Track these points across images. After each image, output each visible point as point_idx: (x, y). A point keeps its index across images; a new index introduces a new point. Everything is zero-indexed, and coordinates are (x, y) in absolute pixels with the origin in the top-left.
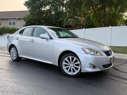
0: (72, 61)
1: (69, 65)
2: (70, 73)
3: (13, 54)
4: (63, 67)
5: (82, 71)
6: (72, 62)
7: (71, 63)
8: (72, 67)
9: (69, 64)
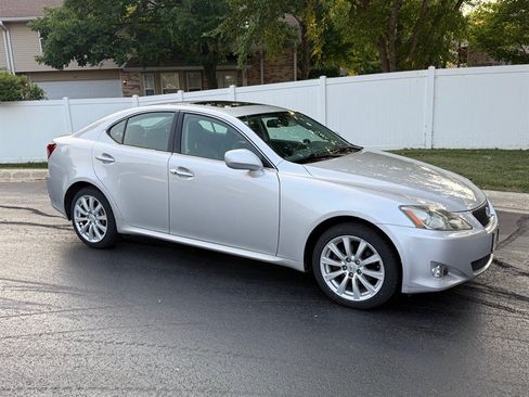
0: (354, 251)
1: (345, 268)
2: (348, 296)
3: (85, 222)
4: (324, 274)
5: (405, 290)
6: (353, 258)
7: (348, 260)
8: (356, 274)
9: (343, 263)
